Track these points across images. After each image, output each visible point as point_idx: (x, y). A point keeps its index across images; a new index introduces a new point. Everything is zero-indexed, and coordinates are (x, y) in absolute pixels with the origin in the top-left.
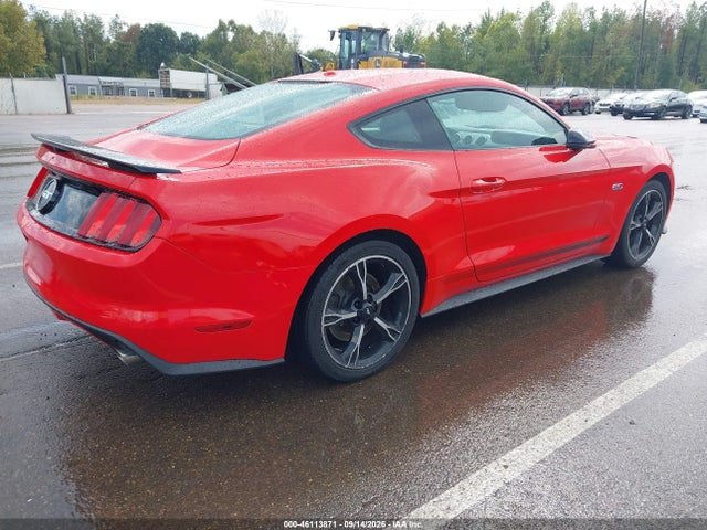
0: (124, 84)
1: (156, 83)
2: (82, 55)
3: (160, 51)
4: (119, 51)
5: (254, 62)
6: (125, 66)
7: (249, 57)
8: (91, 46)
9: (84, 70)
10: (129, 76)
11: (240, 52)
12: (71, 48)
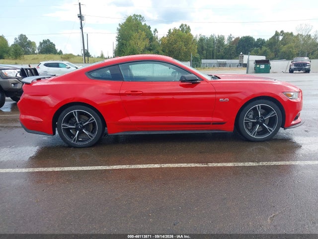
0: (227, 62)
1: (237, 61)
2: (215, 51)
3: (246, 48)
4: (229, 49)
5: (291, 49)
6: (231, 55)
7: (289, 48)
8: (219, 47)
9: (215, 57)
10: (231, 58)
11: (284, 45)
12: (211, 49)
